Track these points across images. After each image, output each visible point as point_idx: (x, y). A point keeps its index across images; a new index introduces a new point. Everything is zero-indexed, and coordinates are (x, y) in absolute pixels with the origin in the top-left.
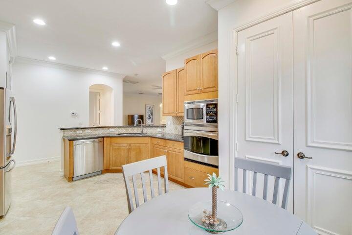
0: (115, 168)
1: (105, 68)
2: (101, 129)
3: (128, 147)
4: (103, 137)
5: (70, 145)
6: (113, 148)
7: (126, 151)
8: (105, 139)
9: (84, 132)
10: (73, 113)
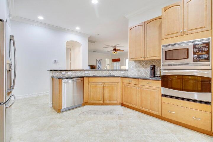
0: (92, 101)
1: (78, 28)
2: (79, 71)
3: (103, 85)
4: (83, 77)
5: (59, 83)
6: (91, 86)
7: (101, 88)
8: (85, 78)
9: (67, 74)
10: (55, 61)
